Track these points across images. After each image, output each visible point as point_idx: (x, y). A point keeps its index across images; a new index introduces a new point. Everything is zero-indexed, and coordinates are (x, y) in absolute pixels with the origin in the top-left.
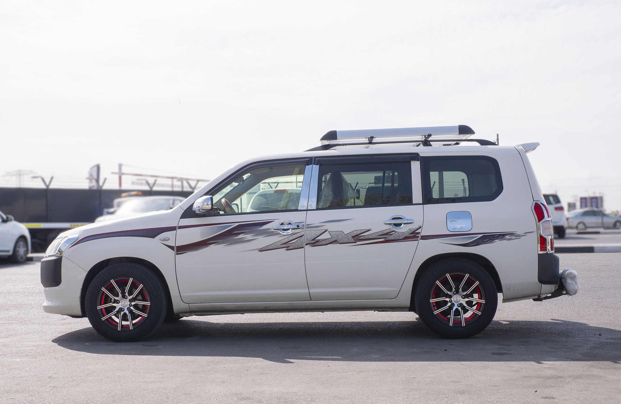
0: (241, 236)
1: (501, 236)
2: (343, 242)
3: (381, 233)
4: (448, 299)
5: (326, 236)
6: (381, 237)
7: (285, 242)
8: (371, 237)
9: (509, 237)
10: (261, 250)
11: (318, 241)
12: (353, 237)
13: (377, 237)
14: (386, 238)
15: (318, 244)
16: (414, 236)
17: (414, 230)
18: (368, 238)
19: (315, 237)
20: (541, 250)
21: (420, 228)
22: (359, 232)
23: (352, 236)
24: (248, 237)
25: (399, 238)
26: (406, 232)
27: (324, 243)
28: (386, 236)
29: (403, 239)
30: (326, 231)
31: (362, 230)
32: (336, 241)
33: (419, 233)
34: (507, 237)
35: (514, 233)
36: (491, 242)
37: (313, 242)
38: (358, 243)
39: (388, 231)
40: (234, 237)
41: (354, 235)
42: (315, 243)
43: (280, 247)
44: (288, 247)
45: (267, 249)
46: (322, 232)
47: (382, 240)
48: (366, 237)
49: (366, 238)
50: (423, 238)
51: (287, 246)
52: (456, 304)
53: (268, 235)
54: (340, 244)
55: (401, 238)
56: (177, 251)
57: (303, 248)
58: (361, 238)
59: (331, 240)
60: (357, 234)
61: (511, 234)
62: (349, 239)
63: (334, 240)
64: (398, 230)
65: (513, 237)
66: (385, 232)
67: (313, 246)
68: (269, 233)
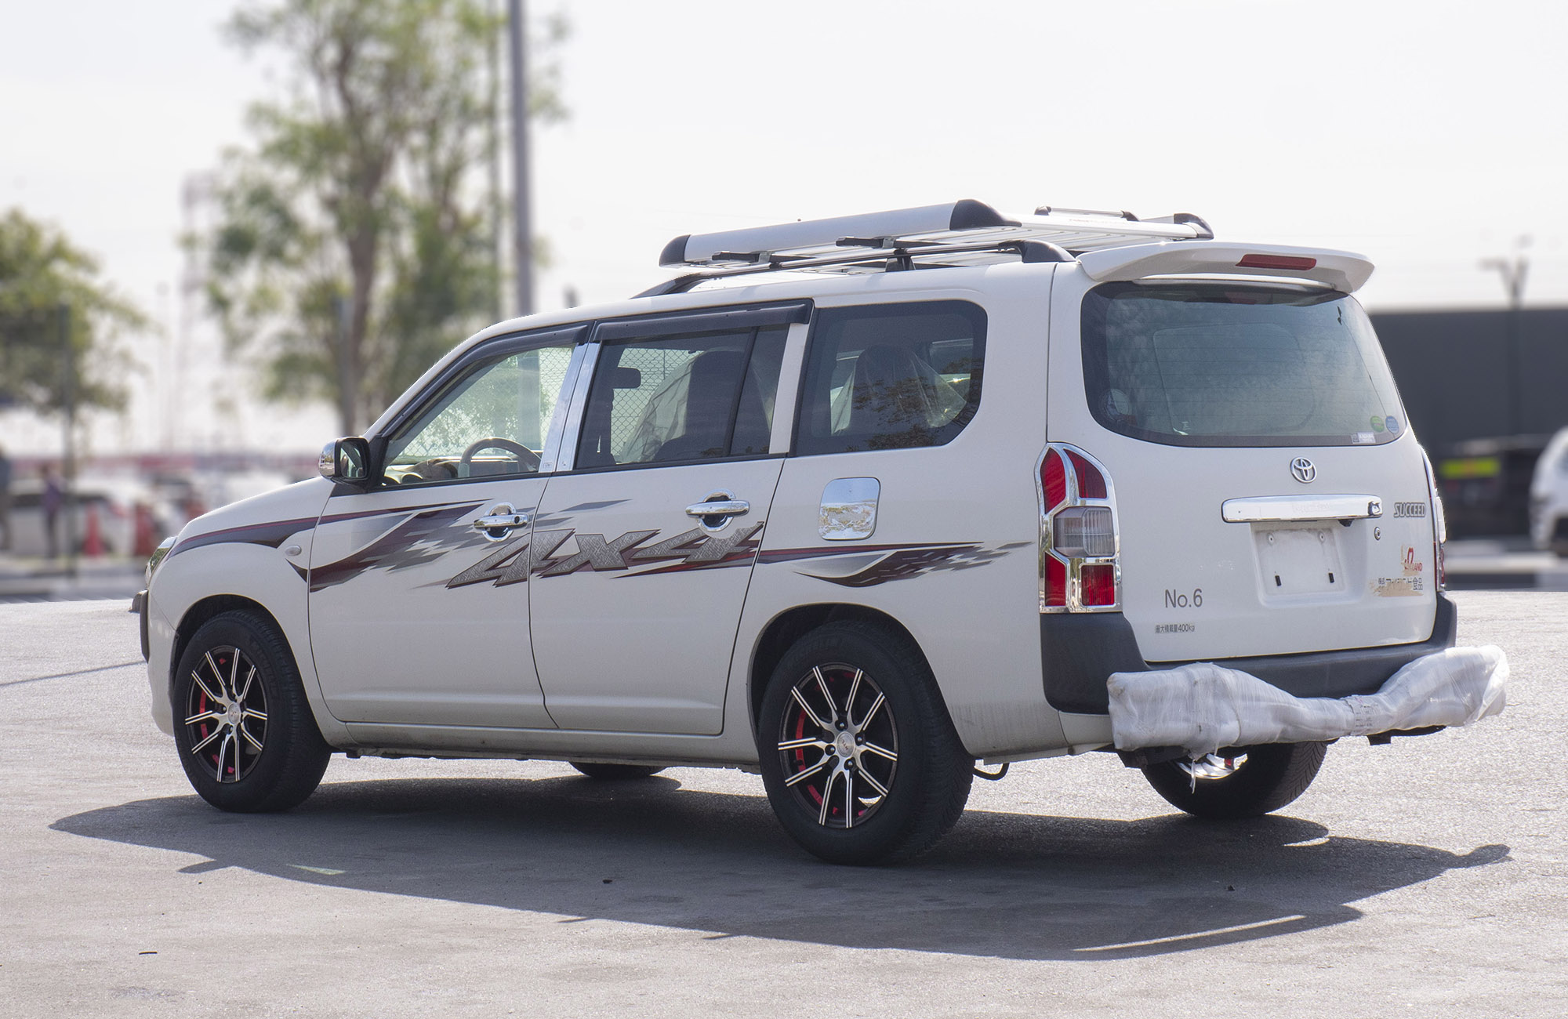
0: (418, 545)
1: (938, 556)
2: (603, 566)
3: (678, 543)
4: (822, 744)
5: (570, 548)
6: (678, 552)
7: (495, 562)
8: (657, 553)
9: (961, 557)
10: (452, 585)
11: (554, 562)
12: (621, 552)
13: (669, 554)
14: (686, 556)
15: (554, 570)
16: (745, 552)
17: (748, 534)
18: (651, 555)
19: (549, 550)
20: (1048, 604)
21: (762, 526)
22: (636, 538)
23: (621, 549)
24: (429, 547)
25: (714, 559)
26: (730, 539)
27: (565, 567)
28: (689, 552)
29: (722, 560)
30: (572, 533)
31: (641, 534)
32: (588, 562)
33: (756, 544)
34: (956, 559)
35: (977, 545)
36: (912, 575)
37: (545, 563)
38: (633, 570)
39: (693, 536)
40: (407, 547)
41: (624, 546)
42: (550, 567)
43: (484, 577)
44: (498, 577)
45: (462, 581)
46: (564, 536)
47: (679, 562)
48: (648, 554)
49: (648, 556)
50: (764, 558)
51: (496, 574)
52: (843, 760)
53: (464, 542)
54: (597, 570)
55: (719, 556)
56: (313, 581)
57: (525, 580)
58: (638, 555)
59: (579, 561)
60: (631, 543)
61: (967, 550)
62: (613, 558)
63: (585, 560)
64: (715, 532)
65: (971, 560)
66: (687, 539)
67: (545, 576)
68: (468, 540)
